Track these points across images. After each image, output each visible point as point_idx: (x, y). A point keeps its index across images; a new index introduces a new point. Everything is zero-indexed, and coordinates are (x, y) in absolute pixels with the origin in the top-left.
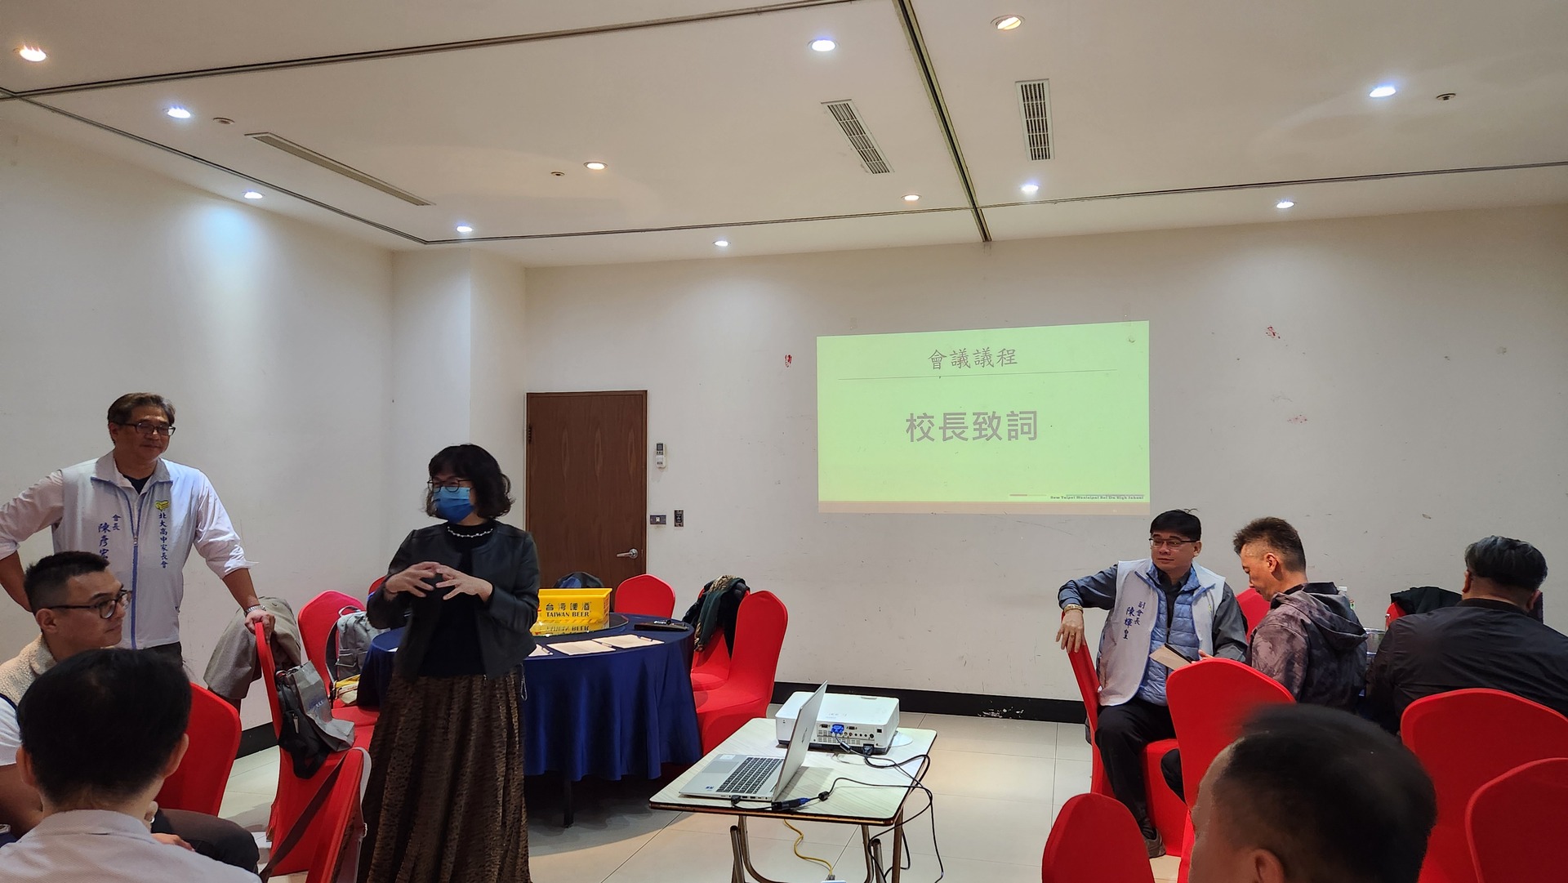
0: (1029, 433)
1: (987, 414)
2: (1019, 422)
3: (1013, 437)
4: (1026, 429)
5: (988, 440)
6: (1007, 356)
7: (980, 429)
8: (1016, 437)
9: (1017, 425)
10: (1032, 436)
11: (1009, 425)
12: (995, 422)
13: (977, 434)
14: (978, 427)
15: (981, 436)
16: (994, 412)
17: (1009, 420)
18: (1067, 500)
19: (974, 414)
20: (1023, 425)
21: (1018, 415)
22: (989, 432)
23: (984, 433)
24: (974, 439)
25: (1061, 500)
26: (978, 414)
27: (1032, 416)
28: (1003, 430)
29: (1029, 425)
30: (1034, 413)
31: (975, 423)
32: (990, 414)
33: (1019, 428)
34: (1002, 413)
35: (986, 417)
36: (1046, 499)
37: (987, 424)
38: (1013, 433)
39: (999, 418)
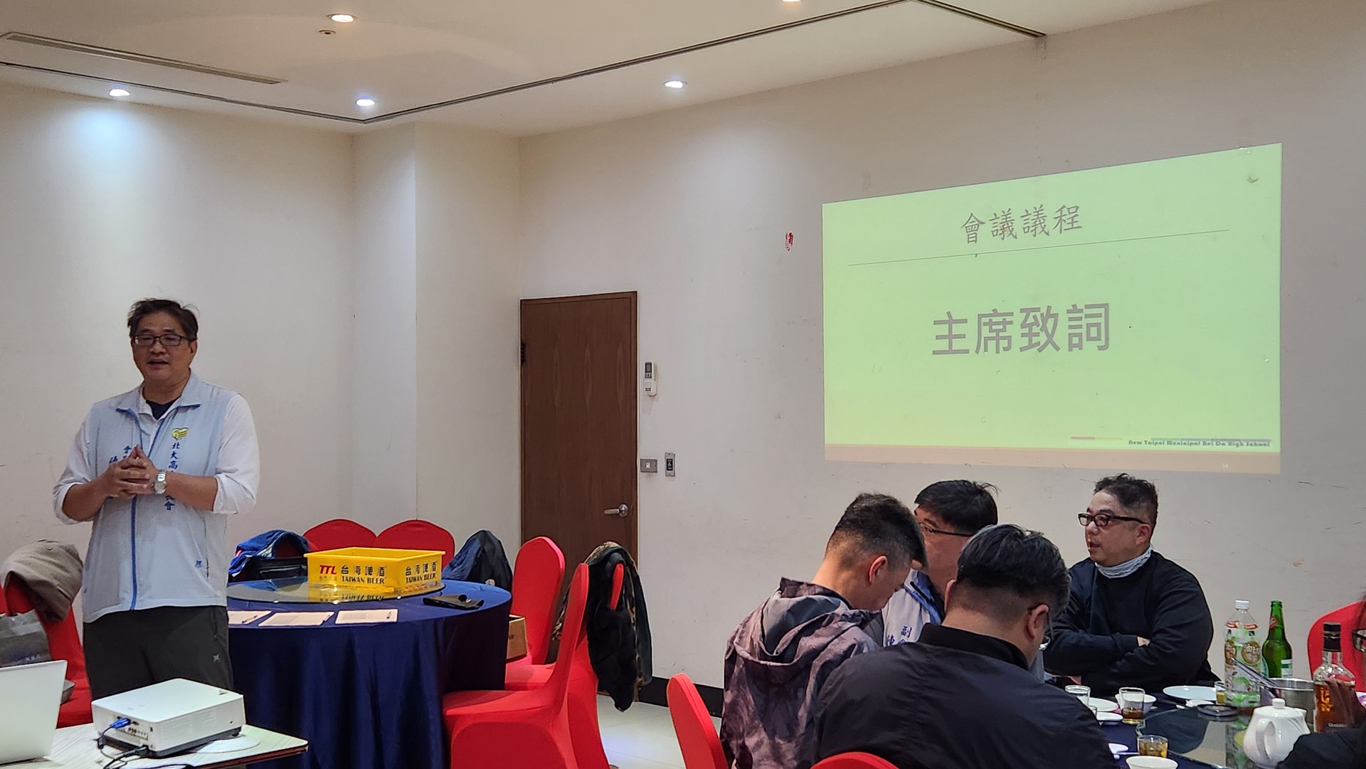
0: (1098, 338)
1: (1038, 309)
2: (1085, 322)
3: (1076, 346)
4: (1094, 332)
5: (1040, 350)
6: (1069, 218)
7: (1030, 335)
8: (1080, 346)
9: (1080, 327)
10: (1102, 343)
11: (1070, 327)
12: (1050, 322)
13: (1025, 342)
14: (1026, 330)
15: (1031, 346)
16: (1049, 308)
17: (1070, 319)
18: (1152, 447)
19: (1022, 311)
20: (1089, 326)
21: (1081, 311)
22: (1043, 338)
23: (1035, 340)
24: (1022, 349)
25: (1144, 447)
26: (1028, 311)
27: (1102, 311)
28: (1061, 337)
29: (1098, 325)
30: (1106, 306)
31: (1023, 326)
32: (1044, 310)
33: (1084, 331)
34: (1061, 308)
35: (1038, 314)
36: (1123, 445)
37: (1039, 324)
38: (1076, 340)
39: (1055, 316)
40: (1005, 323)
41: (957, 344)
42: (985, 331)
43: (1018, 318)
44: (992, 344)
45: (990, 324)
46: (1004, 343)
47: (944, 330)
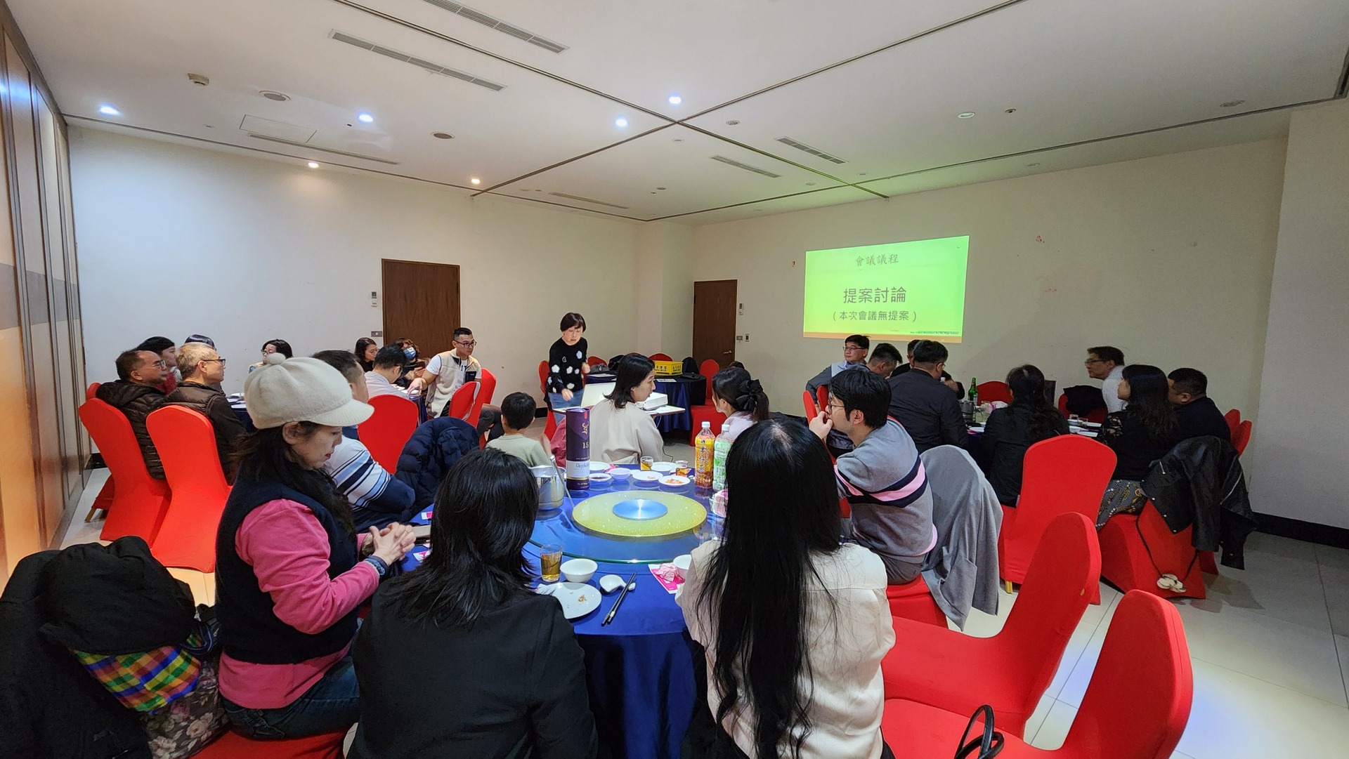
0: (902, 298)
2: (896, 293)
6: (894, 259)
11: (892, 295)
12: (885, 293)
17: (892, 292)
19: (876, 289)
21: (897, 290)
28: (889, 297)
32: (884, 289)
34: (889, 288)
35: (881, 291)
37: (881, 294)
38: (893, 299)
40: (869, 293)
42: (862, 295)
43: (874, 291)
44: (865, 300)
45: (864, 292)
46: (868, 300)
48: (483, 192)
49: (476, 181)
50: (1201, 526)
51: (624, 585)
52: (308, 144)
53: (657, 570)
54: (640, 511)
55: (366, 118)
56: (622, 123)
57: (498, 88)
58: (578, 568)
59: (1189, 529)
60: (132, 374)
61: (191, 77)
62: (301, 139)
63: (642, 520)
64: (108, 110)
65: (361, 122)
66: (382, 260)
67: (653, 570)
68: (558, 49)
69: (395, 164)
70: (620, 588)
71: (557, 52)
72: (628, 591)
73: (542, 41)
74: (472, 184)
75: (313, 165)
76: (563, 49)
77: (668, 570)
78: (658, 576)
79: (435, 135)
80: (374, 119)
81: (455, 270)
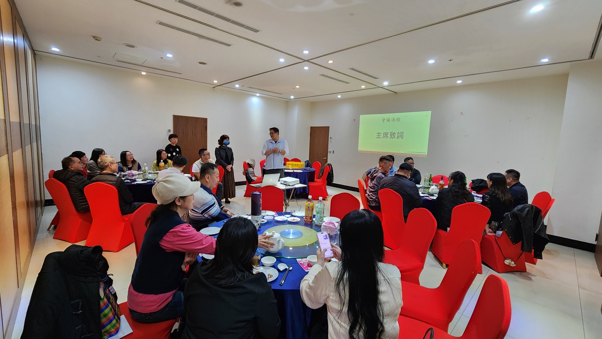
4: (401, 136)
6: (398, 120)
7: (391, 136)
8: (399, 138)
10: (402, 138)
12: (394, 135)
15: (391, 137)
16: (394, 132)
17: (397, 134)
21: (399, 133)
22: (393, 137)
25: (407, 153)
26: (391, 133)
28: (396, 136)
29: (402, 135)
30: (403, 133)
33: (399, 136)
34: (396, 132)
36: (404, 152)
37: (393, 135)
38: (398, 137)
39: (395, 134)
40: (387, 134)
41: (380, 137)
42: (384, 135)
43: (390, 133)
44: (385, 137)
45: (385, 134)
46: (387, 137)
47: (378, 134)
48: (219, 86)
49: (215, 82)
50: (525, 242)
51: (288, 268)
52: (143, 65)
53: (300, 261)
54: (291, 234)
55: (169, 55)
56: (282, 60)
57: (229, 45)
58: (268, 261)
59: (520, 243)
60: (70, 167)
61: (94, 37)
62: (140, 64)
63: (291, 239)
64: (55, 49)
65: (167, 57)
66: (173, 115)
67: (298, 261)
68: (256, 31)
69: (180, 74)
70: (286, 269)
71: (256, 32)
72: (290, 270)
73: (250, 27)
74: (214, 83)
75: (144, 73)
76: (259, 31)
77: (305, 261)
78: (301, 264)
79: (199, 63)
80: (173, 56)
81: (205, 120)
